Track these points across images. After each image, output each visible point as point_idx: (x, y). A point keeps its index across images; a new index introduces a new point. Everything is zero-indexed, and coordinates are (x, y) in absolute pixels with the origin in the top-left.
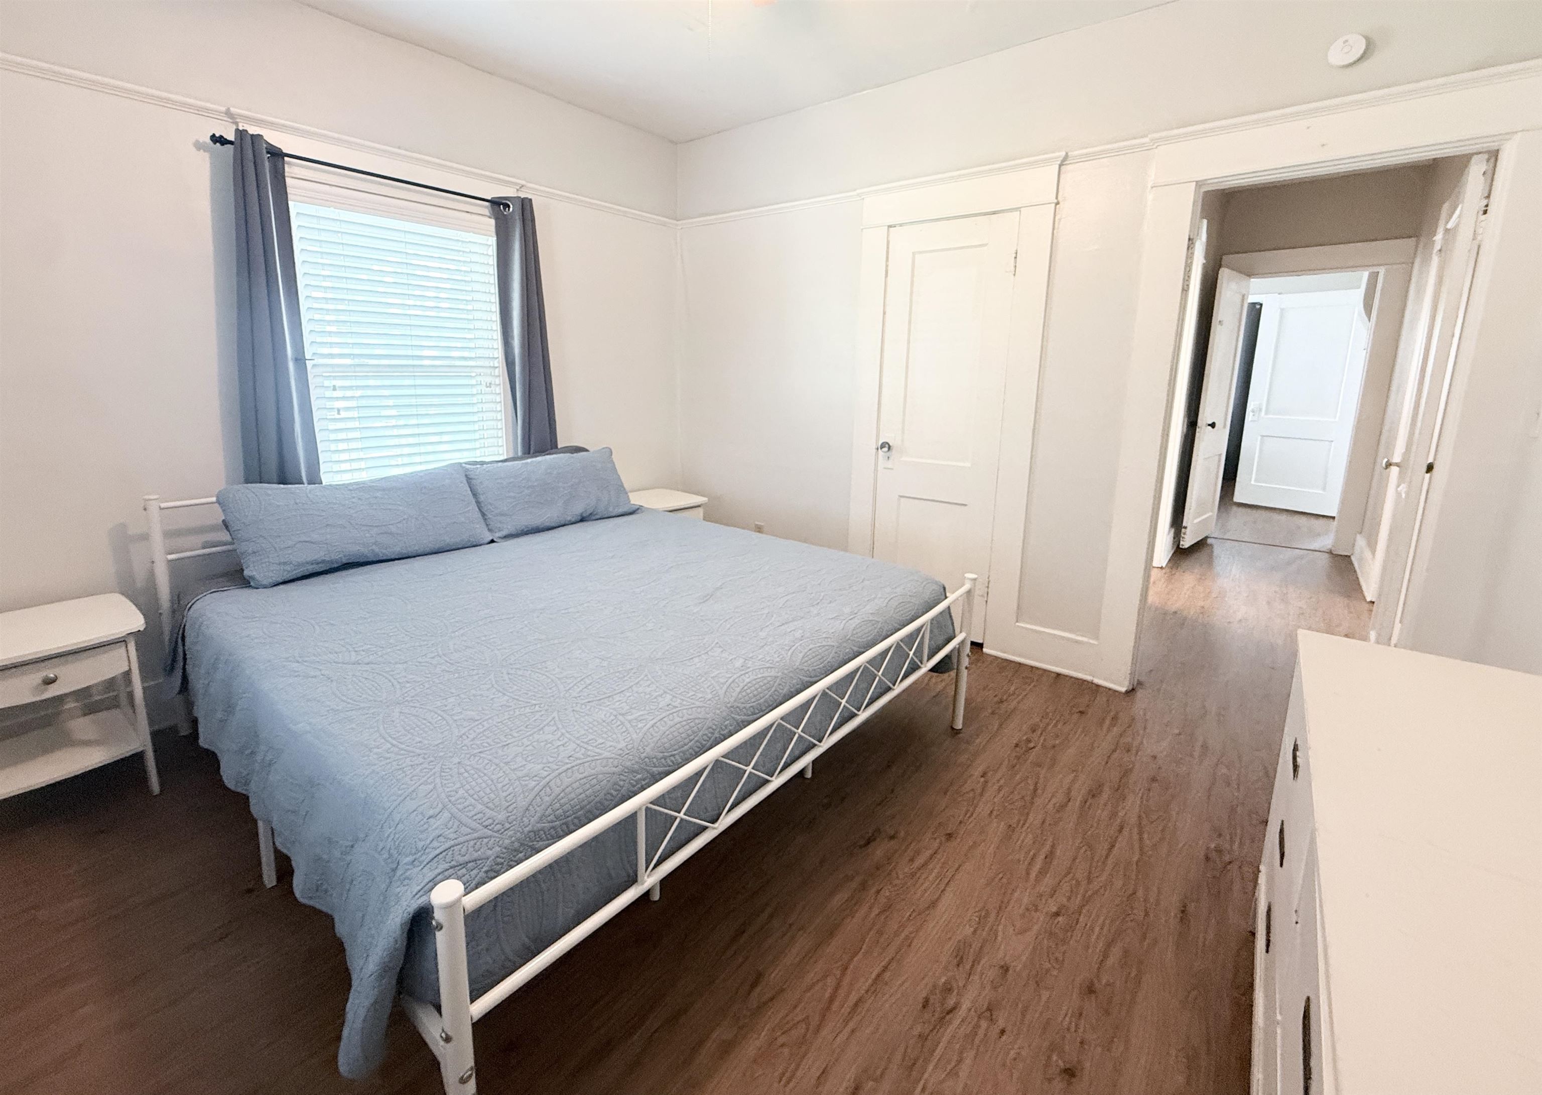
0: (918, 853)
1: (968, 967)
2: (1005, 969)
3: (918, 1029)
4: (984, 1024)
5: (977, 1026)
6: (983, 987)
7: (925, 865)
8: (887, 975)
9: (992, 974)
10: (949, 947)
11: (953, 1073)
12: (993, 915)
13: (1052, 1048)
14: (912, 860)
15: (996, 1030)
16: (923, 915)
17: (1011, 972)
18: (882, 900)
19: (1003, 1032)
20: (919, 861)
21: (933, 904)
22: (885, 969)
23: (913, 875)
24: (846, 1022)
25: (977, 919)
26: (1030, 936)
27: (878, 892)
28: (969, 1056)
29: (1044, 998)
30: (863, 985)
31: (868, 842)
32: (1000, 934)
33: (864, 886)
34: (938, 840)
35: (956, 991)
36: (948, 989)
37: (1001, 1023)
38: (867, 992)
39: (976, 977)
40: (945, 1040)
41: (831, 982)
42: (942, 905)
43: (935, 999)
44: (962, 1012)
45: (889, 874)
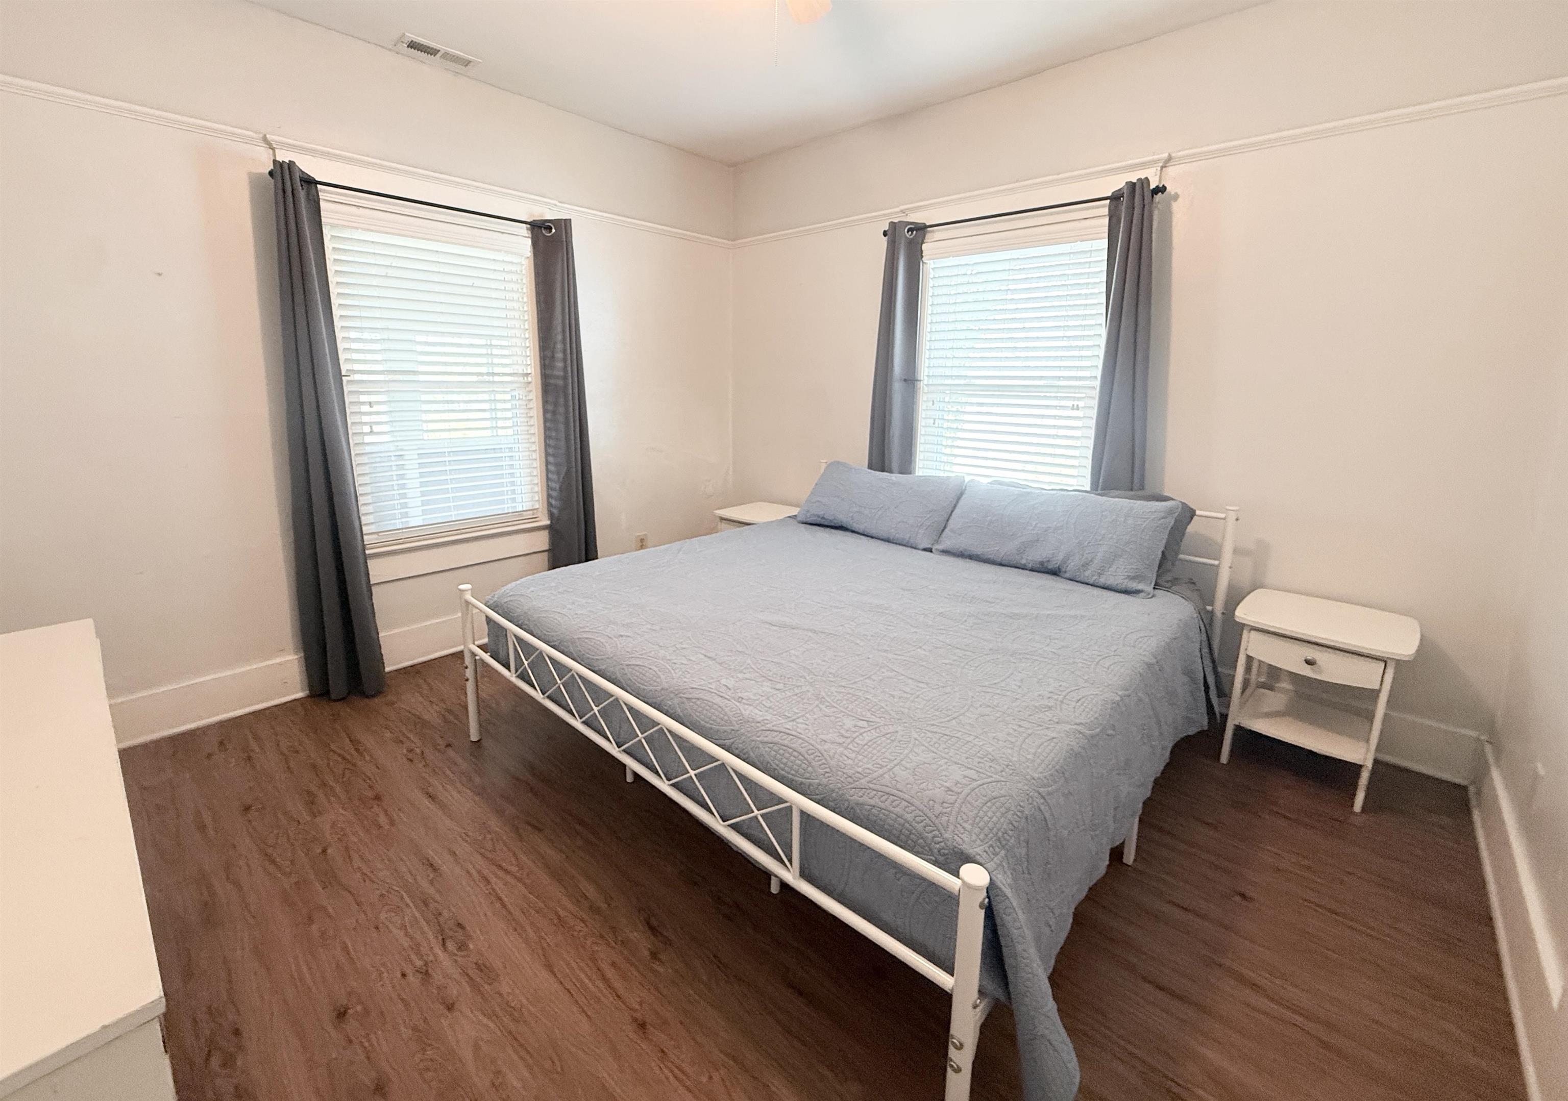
0: (624, 977)
1: (470, 972)
2: (450, 1008)
3: (445, 913)
4: (419, 963)
5: (421, 957)
6: (446, 976)
7: (604, 978)
8: (498, 905)
9: (454, 991)
10: (497, 964)
11: (403, 927)
12: (512, 1026)
13: (367, 1012)
14: (613, 964)
15: (409, 971)
16: (540, 952)
17: (445, 1011)
18: (571, 921)
19: (404, 975)
20: (610, 973)
21: (549, 967)
22: (504, 906)
23: (593, 959)
24: (479, 872)
25: (513, 1005)
26: (467, 1054)
27: (582, 920)
28: (406, 943)
29: (403, 1029)
30: (498, 886)
31: (652, 929)
32: (485, 1021)
33: (594, 909)
34: (637, 1007)
35: (456, 952)
36: (462, 946)
37: (411, 978)
38: (493, 890)
39: (457, 976)
40: (426, 929)
41: (514, 869)
42: (544, 974)
43: (459, 934)
44: (438, 951)
45: (602, 937)
